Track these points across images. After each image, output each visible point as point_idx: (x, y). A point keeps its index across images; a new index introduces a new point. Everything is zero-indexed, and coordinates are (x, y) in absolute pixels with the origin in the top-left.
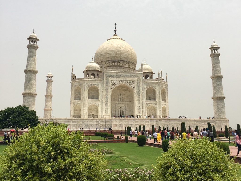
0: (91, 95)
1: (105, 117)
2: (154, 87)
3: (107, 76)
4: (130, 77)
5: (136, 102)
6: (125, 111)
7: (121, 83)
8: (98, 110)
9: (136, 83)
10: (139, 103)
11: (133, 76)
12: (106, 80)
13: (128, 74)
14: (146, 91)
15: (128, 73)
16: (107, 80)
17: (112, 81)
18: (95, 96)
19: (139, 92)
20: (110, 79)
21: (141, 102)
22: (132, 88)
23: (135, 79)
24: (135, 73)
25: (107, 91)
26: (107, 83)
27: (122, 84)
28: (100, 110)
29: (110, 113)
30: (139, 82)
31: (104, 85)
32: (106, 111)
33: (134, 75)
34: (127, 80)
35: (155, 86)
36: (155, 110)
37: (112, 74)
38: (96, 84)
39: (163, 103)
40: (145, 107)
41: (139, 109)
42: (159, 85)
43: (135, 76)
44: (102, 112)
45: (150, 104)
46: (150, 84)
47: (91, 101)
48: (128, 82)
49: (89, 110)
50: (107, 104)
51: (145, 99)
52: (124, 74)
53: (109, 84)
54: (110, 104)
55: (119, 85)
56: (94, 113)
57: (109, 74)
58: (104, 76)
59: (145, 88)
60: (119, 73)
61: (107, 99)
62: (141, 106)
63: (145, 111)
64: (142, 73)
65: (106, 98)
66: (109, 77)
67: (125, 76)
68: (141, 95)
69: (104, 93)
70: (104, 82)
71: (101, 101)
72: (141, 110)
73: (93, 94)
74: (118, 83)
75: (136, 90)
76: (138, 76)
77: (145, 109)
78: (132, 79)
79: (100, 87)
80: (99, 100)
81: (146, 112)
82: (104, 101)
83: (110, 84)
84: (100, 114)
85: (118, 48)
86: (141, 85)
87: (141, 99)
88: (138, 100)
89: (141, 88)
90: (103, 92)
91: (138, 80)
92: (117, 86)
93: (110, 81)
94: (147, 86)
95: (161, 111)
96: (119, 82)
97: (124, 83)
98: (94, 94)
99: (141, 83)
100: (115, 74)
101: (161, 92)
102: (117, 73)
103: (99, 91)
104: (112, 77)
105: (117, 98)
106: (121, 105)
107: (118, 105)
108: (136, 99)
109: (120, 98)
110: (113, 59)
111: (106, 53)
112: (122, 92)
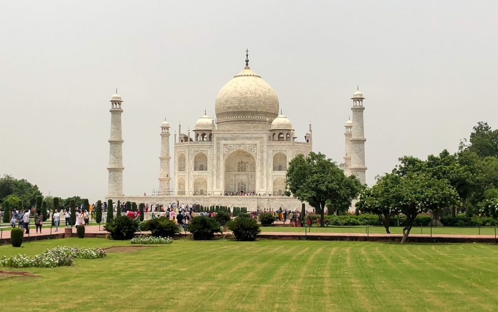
0: (199, 164)
1: (215, 193)
2: (284, 152)
3: (218, 139)
4: (250, 138)
5: (258, 174)
6: (248, 185)
8: (207, 184)
9: (258, 147)
10: (263, 174)
11: (255, 138)
12: (217, 144)
13: (247, 135)
14: (272, 157)
15: (248, 133)
17: (224, 145)
18: (204, 166)
19: (262, 159)
20: (223, 142)
21: (265, 173)
22: (253, 154)
23: (258, 142)
24: (257, 133)
25: (218, 158)
26: (218, 148)
27: (239, 148)
28: (210, 184)
29: (222, 189)
30: (263, 146)
31: (215, 152)
32: (217, 185)
33: (257, 135)
34: (246, 143)
35: (286, 151)
37: (226, 136)
38: (203, 151)
40: (270, 180)
41: (262, 182)
42: (291, 149)
43: (257, 137)
44: (212, 186)
45: (277, 175)
46: (279, 149)
47: (197, 173)
48: (247, 145)
50: (218, 177)
51: (271, 169)
52: (242, 136)
53: (221, 150)
54: (222, 176)
55: (235, 150)
57: (221, 136)
58: (215, 139)
59: (272, 154)
60: (235, 133)
61: (219, 170)
62: (265, 179)
63: (270, 185)
64: (267, 133)
65: (217, 168)
66: (222, 140)
67: (243, 137)
68: (265, 164)
69: (215, 162)
70: (215, 147)
71: (210, 172)
72: (265, 184)
74: (233, 147)
75: (258, 157)
76: (261, 138)
77: (271, 184)
78: (253, 142)
79: (209, 154)
80: (208, 171)
81: (272, 187)
82: (215, 173)
83: (223, 150)
84: (209, 189)
85: (243, 93)
86: (265, 150)
87: (265, 169)
88: (261, 170)
89: (265, 154)
90: (212, 160)
91: (261, 143)
92: (232, 152)
93: (222, 146)
94: (273, 151)
96: (235, 147)
97: (242, 148)
98: (203, 163)
99: (265, 147)
100: (230, 136)
102: (232, 134)
103: (208, 160)
104: (225, 140)
105: (236, 168)
106: (243, 177)
107: (237, 177)
108: (258, 169)
109: (242, 168)
110: (235, 110)
111: (227, 101)
112: (245, 160)
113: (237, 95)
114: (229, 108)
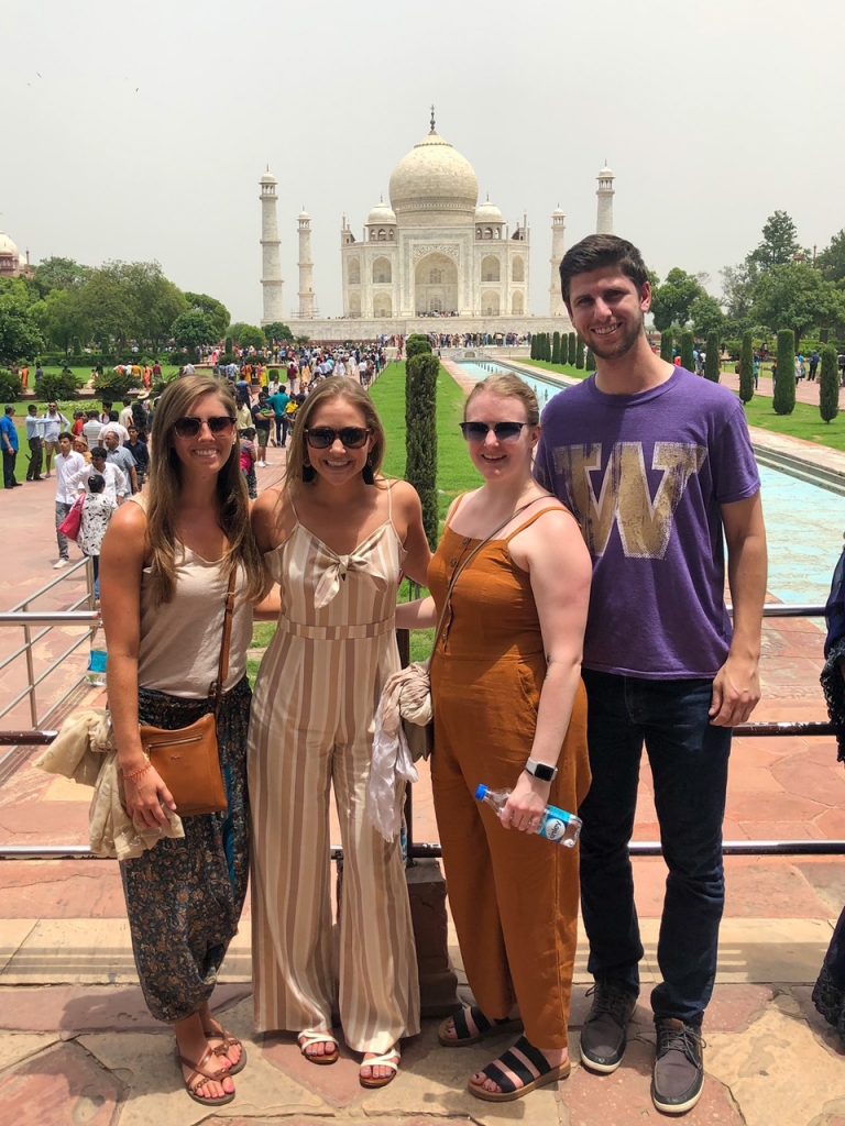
0: (379, 273)
1: (404, 315)
2: (496, 256)
3: (406, 237)
4: (450, 236)
5: (461, 286)
6: (445, 302)
7: (434, 250)
8: (391, 303)
9: (462, 249)
10: (467, 287)
11: (457, 235)
14: (480, 262)
15: (446, 229)
16: (406, 244)
17: (415, 246)
18: (385, 276)
19: (466, 267)
20: (412, 242)
21: (471, 285)
22: (454, 258)
23: (460, 241)
24: (459, 229)
25: (406, 266)
26: (406, 251)
28: (395, 302)
29: (412, 307)
30: (468, 247)
31: (401, 256)
32: (405, 303)
33: (458, 232)
34: (445, 243)
35: (498, 253)
36: (497, 298)
37: (416, 233)
38: (385, 254)
39: (517, 284)
40: (478, 295)
41: (466, 298)
42: (506, 250)
44: (399, 305)
45: (486, 289)
46: (489, 250)
47: (377, 286)
48: (446, 246)
49: (376, 301)
50: (406, 291)
51: (478, 279)
52: (439, 232)
53: (410, 253)
54: (412, 290)
55: (429, 253)
56: (384, 307)
57: (409, 233)
58: (401, 238)
59: (480, 258)
61: (407, 281)
62: (471, 293)
64: (473, 228)
65: (405, 279)
66: (410, 239)
67: (440, 235)
68: (470, 273)
69: (402, 270)
70: (401, 249)
71: (395, 285)
72: (471, 301)
73: (382, 273)
74: (426, 249)
75: (462, 263)
76: (466, 235)
77: (478, 299)
78: (453, 241)
79: (393, 259)
80: (393, 283)
81: (481, 303)
82: (402, 286)
83: (412, 253)
84: (394, 309)
86: (471, 252)
87: (471, 280)
88: (466, 281)
89: (470, 258)
90: (398, 267)
92: (425, 255)
93: (411, 247)
94: (482, 254)
95: (510, 300)
96: (429, 248)
97: (438, 250)
98: (385, 273)
99: (471, 248)
100: (421, 232)
101: (510, 264)
102: (425, 230)
103: (392, 267)
104: (415, 238)
105: (428, 278)
106: (437, 292)
107: (430, 291)
108: (461, 279)
109: (436, 278)
110: (422, 195)
111: (409, 182)
112: (439, 266)
113: (425, 173)
114: (414, 192)
